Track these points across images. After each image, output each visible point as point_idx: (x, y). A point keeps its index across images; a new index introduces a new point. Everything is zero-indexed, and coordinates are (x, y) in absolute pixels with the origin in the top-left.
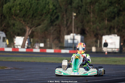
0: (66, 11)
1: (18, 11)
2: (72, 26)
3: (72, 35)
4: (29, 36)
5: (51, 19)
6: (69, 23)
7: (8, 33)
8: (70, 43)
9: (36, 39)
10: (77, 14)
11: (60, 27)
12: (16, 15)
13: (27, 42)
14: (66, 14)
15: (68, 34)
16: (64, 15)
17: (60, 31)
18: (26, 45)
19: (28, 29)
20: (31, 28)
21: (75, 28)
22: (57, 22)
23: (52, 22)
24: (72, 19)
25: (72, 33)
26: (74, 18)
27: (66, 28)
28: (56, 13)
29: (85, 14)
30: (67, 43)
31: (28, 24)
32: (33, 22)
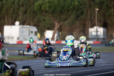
0: (90, 7)
1: (48, 8)
2: (95, 20)
3: (95, 27)
4: (58, 29)
5: (77, 14)
6: (93, 17)
7: (39, 28)
8: (94, 35)
9: (64, 33)
10: (99, 9)
11: (85, 21)
12: (46, 12)
13: (56, 35)
14: (90, 10)
15: (92, 27)
16: (88, 10)
17: (85, 25)
18: (55, 37)
19: (56, 24)
20: (59, 23)
21: (98, 22)
22: (82, 17)
23: (77, 17)
24: (95, 13)
25: (95, 26)
26: (96, 12)
27: (90, 22)
28: (81, 9)
29: (107, 9)
30: (91, 35)
31: (56, 19)
32: (61, 18)
